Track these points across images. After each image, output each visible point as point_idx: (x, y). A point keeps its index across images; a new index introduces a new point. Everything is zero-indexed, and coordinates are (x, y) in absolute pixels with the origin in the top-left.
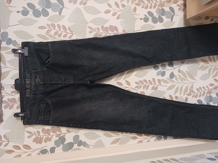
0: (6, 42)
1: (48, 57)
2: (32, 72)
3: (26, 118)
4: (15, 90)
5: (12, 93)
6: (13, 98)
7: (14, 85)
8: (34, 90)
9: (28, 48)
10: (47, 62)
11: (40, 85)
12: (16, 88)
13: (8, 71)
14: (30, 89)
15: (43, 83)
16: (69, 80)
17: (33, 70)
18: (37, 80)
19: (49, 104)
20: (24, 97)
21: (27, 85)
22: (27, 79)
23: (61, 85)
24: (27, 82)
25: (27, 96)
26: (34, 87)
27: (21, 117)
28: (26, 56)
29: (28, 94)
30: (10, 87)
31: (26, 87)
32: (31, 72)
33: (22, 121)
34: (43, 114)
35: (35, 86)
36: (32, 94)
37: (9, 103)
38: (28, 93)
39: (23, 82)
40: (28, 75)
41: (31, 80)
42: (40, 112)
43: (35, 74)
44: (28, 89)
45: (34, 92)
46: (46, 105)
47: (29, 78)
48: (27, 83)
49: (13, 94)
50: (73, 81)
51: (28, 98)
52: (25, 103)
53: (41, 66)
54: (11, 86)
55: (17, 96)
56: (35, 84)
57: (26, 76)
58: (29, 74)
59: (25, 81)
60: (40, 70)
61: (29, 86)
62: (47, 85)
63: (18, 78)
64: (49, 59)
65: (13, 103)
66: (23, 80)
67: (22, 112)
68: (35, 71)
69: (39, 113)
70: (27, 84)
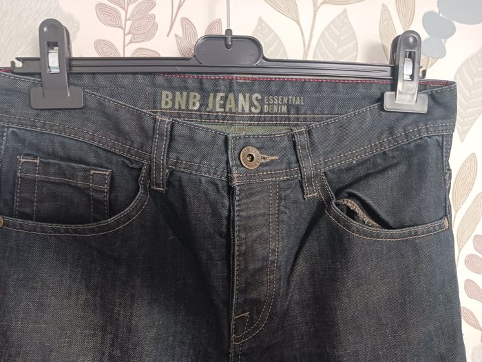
0: (437, 10)
1: (382, 213)
2: (296, 125)
3: (34, 84)
4: (201, 33)
5: (186, 21)
6: (155, 26)
7: (229, 31)
8: (200, 135)
9: (424, 109)
10: (353, 205)
11: (223, 165)
12: (209, 38)
13: (297, 12)
14: (204, 115)
15: (235, 183)
16: (251, 324)
17: (309, 132)
18: (255, 152)
19: (112, 214)
20: (160, 80)
21: (225, 99)
22: (261, 101)
23: (218, 284)
24: (241, 97)
25: (166, 96)
26: (216, 133)
27: (38, 56)
28: (381, 100)
29: (173, 100)
30: (217, 17)
31: (217, 91)
32: (298, 119)
33: (19, 64)
34: (52, 178)
35: (220, 142)
36: (173, 125)
37: (131, 8)
38: (180, 99)
39: (241, 79)
40: (279, 105)
41: (251, 119)
42: (64, 164)
43: (286, 143)
44: (204, 104)
45: (185, 132)
46: (106, 197)
47: (261, 113)
48: (236, 100)
49: (178, 29)
50: (245, 348)
51: (155, 103)
52: (126, 81)
53: (325, 173)
54: (219, 21)
55: (165, 46)
56: (231, 142)
57: (278, 93)
58: (284, 109)
59: (249, 88)
60: (308, 167)
61: (218, 109)
62: (226, 201)
63: (268, 54)
64: (367, 219)
65: (129, 23)
66: (254, 81)
67: (69, 63)
68: (302, 140)
69: (62, 159)
70: (231, 96)
